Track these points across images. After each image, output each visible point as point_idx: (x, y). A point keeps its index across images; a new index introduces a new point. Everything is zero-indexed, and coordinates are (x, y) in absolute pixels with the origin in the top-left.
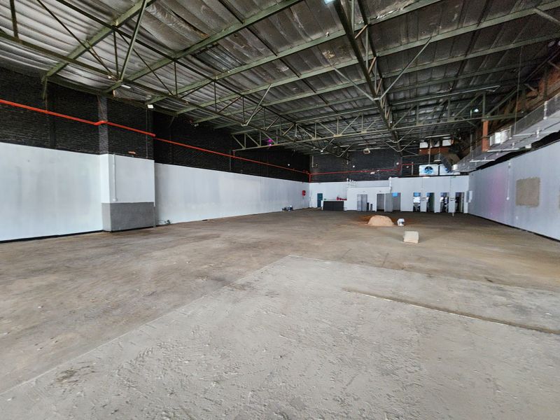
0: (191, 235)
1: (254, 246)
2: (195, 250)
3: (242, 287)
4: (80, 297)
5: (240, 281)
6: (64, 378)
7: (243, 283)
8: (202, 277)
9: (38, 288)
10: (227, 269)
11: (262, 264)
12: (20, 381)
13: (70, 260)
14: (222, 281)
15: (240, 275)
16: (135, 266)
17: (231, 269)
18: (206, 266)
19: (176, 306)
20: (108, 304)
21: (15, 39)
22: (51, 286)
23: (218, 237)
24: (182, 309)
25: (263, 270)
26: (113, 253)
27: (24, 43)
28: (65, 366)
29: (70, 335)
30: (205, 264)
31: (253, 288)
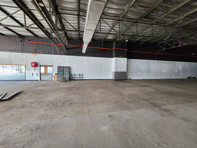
0: (139, 84)
1: (170, 93)
2: (141, 90)
3: (166, 110)
4: (110, 96)
5: (163, 107)
6: (110, 117)
7: (166, 109)
8: (146, 101)
9: (102, 91)
10: (157, 100)
11: (176, 103)
12: (101, 113)
13: (106, 86)
14: (154, 105)
15: (163, 105)
16: (122, 91)
17: (159, 101)
18: (147, 97)
19: (136, 108)
20: (117, 101)
21: (100, 33)
22: (104, 92)
23: (150, 86)
24: (139, 110)
25: (177, 105)
26: (116, 86)
27: (102, 33)
28: (109, 113)
29: (109, 106)
30: (146, 96)
31: (172, 113)
